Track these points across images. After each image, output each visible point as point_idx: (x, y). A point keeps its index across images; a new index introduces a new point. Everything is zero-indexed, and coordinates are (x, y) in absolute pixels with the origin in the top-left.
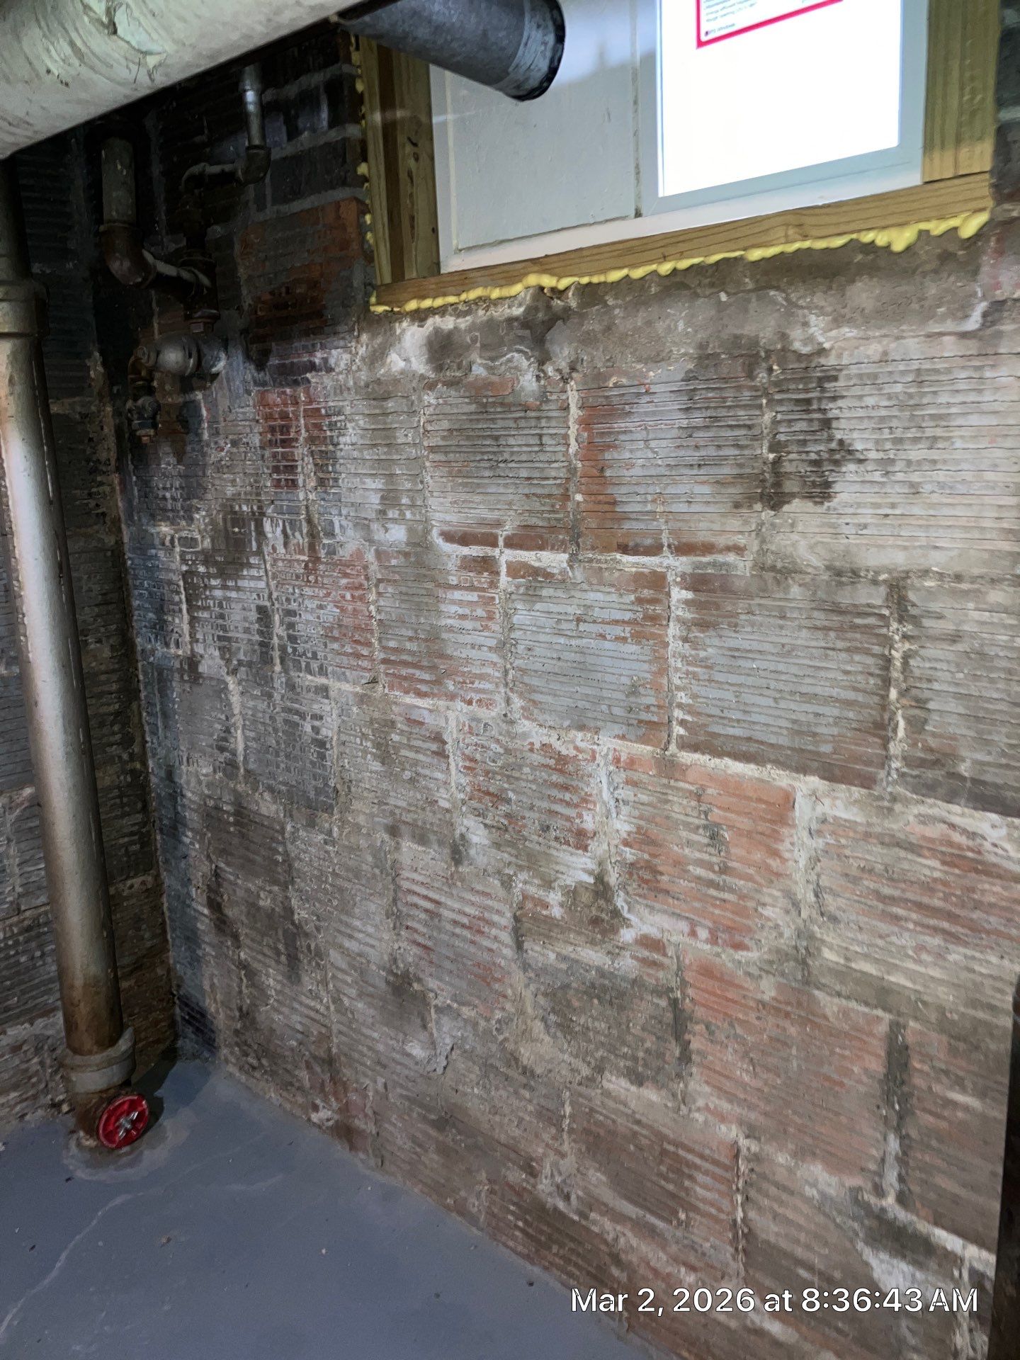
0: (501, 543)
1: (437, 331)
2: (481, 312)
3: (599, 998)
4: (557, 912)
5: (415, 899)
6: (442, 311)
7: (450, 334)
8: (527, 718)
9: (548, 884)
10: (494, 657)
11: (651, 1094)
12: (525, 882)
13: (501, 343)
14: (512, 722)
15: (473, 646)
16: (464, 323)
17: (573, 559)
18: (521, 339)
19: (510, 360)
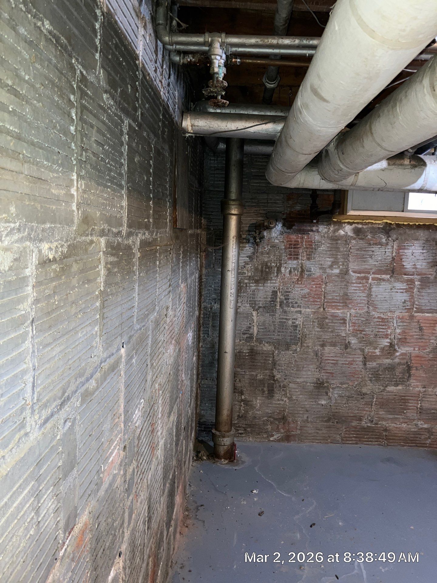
0: (371, 273)
1: (356, 227)
2: (370, 225)
3: (388, 370)
4: (378, 354)
5: (329, 361)
6: (358, 223)
7: (360, 228)
8: (374, 311)
9: (375, 348)
10: (365, 298)
11: (400, 387)
12: (368, 349)
13: (376, 232)
14: (369, 313)
15: (358, 296)
16: (365, 227)
17: (391, 277)
18: (382, 232)
19: (379, 236)
